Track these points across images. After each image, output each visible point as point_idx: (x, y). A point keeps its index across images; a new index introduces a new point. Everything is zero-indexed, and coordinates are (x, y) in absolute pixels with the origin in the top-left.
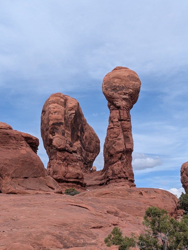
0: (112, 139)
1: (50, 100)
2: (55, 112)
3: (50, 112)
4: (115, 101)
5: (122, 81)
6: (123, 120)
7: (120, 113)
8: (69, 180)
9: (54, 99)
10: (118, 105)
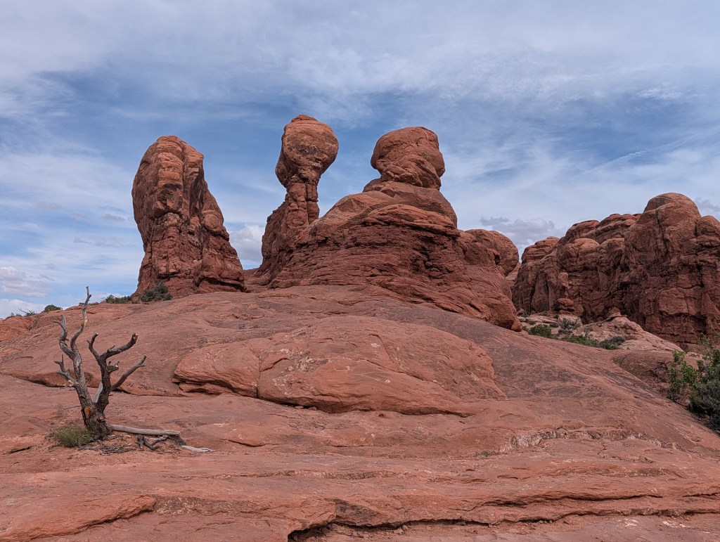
0: (294, 227)
1: (159, 146)
2: (170, 167)
3: (160, 166)
4: (301, 169)
5: (314, 140)
6: (310, 200)
7: (306, 189)
8: (226, 281)
9: (166, 145)
10: (304, 176)
